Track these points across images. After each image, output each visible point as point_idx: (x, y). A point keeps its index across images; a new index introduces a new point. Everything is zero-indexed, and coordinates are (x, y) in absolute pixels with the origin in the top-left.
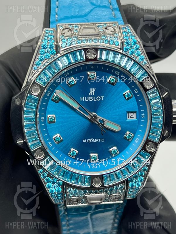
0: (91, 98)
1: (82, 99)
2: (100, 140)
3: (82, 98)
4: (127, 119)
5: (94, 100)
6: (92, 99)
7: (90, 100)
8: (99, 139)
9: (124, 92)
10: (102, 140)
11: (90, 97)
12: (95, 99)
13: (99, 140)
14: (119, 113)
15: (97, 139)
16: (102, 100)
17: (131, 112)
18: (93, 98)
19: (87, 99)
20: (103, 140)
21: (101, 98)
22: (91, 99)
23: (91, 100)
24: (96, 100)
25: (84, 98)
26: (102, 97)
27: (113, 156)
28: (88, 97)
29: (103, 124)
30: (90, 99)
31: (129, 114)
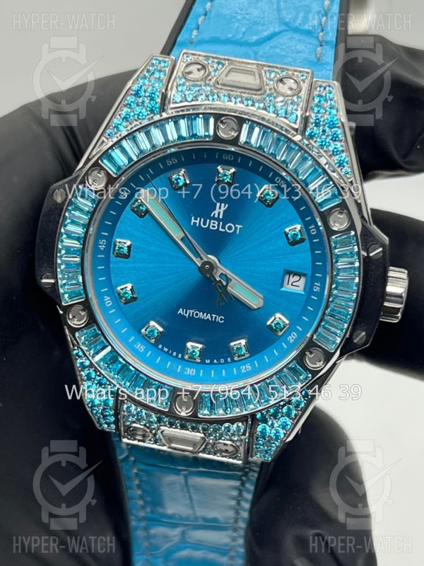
0: (214, 223)
1: (195, 221)
2: (216, 317)
3: (195, 219)
4: (282, 286)
5: (220, 229)
6: (216, 225)
7: (211, 228)
8: (214, 316)
9: (287, 227)
10: (218, 319)
11: (212, 221)
12: (223, 227)
13: (212, 317)
14: (267, 269)
15: (209, 315)
16: (238, 232)
17: (295, 274)
18: (218, 225)
19: (205, 224)
20: (221, 319)
21: (236, 228)
22: (214, 225)
23: (213, 227)
24: (224, 230)
25: (199, 219)
26: (239, 226)
27: (236, 359)
28: (208, 221)
29: (225, 283)
30: (212, 224)
31: (291, 276)
